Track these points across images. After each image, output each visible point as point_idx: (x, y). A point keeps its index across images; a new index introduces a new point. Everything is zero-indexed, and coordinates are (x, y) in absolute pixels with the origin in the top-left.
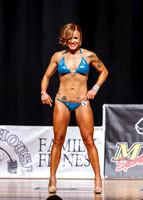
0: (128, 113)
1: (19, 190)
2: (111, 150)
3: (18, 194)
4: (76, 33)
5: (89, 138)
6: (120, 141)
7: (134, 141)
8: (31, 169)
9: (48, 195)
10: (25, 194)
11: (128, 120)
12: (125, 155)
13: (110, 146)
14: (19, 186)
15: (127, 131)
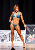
0: (31, 27)
1: (4, 47)
2: (27, 36)
3: (4, 48)
4: (17, 7)
5: (20, 34)
6: (29, 34)
7: (33, 34)
8: (7, 41)
9: (11, 48)
10: (6, 48)
11: (31, 29)
12: (31, 38)
13: (27, 35)
14: (4, 46)
15: (31, 31)
